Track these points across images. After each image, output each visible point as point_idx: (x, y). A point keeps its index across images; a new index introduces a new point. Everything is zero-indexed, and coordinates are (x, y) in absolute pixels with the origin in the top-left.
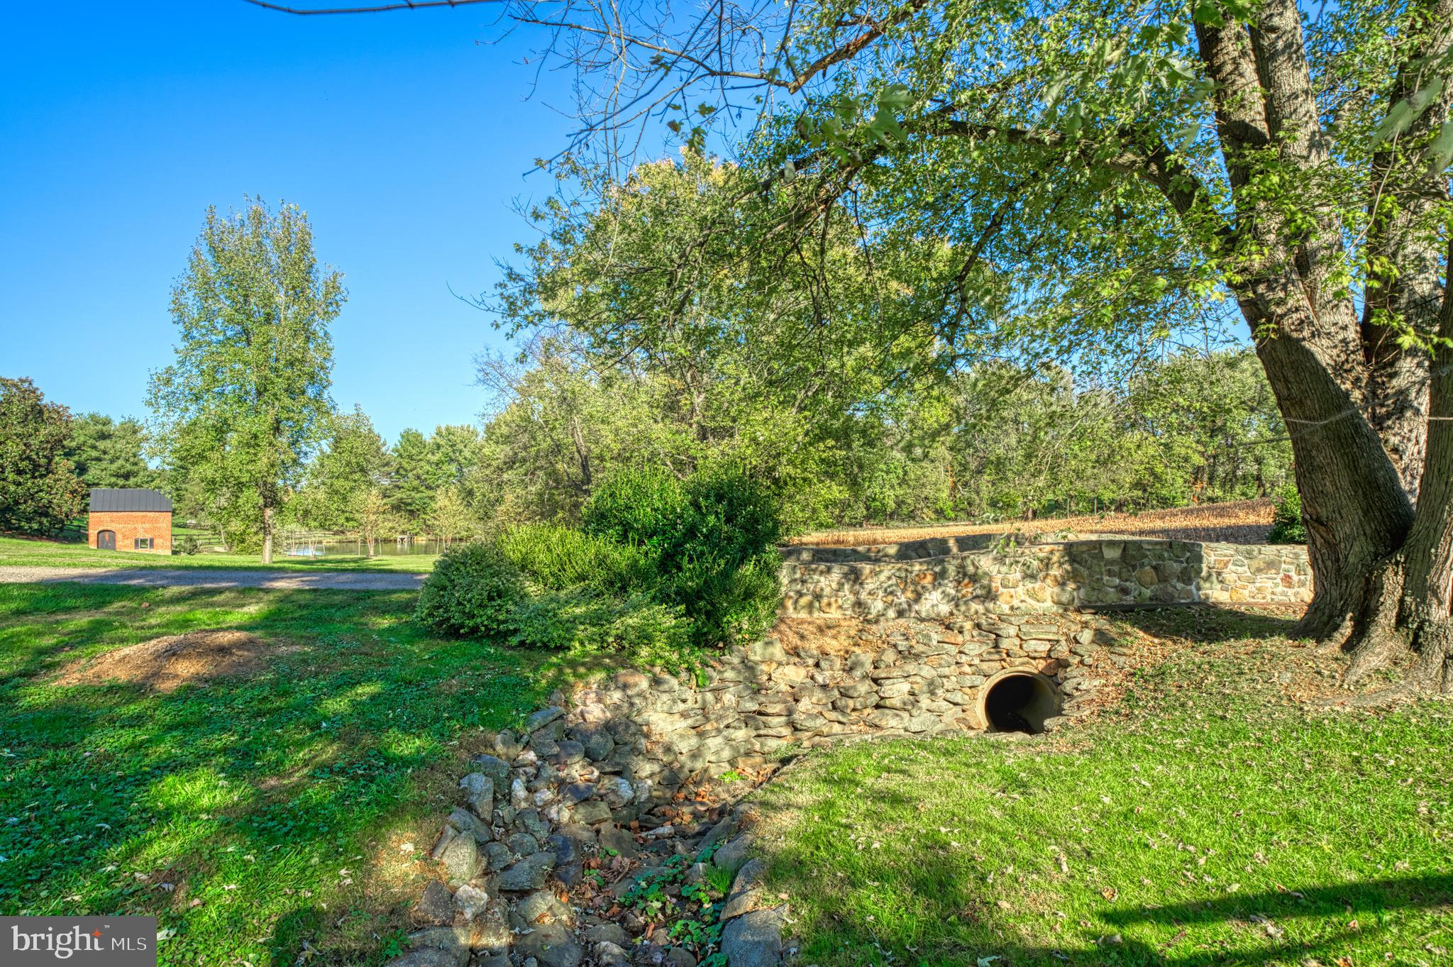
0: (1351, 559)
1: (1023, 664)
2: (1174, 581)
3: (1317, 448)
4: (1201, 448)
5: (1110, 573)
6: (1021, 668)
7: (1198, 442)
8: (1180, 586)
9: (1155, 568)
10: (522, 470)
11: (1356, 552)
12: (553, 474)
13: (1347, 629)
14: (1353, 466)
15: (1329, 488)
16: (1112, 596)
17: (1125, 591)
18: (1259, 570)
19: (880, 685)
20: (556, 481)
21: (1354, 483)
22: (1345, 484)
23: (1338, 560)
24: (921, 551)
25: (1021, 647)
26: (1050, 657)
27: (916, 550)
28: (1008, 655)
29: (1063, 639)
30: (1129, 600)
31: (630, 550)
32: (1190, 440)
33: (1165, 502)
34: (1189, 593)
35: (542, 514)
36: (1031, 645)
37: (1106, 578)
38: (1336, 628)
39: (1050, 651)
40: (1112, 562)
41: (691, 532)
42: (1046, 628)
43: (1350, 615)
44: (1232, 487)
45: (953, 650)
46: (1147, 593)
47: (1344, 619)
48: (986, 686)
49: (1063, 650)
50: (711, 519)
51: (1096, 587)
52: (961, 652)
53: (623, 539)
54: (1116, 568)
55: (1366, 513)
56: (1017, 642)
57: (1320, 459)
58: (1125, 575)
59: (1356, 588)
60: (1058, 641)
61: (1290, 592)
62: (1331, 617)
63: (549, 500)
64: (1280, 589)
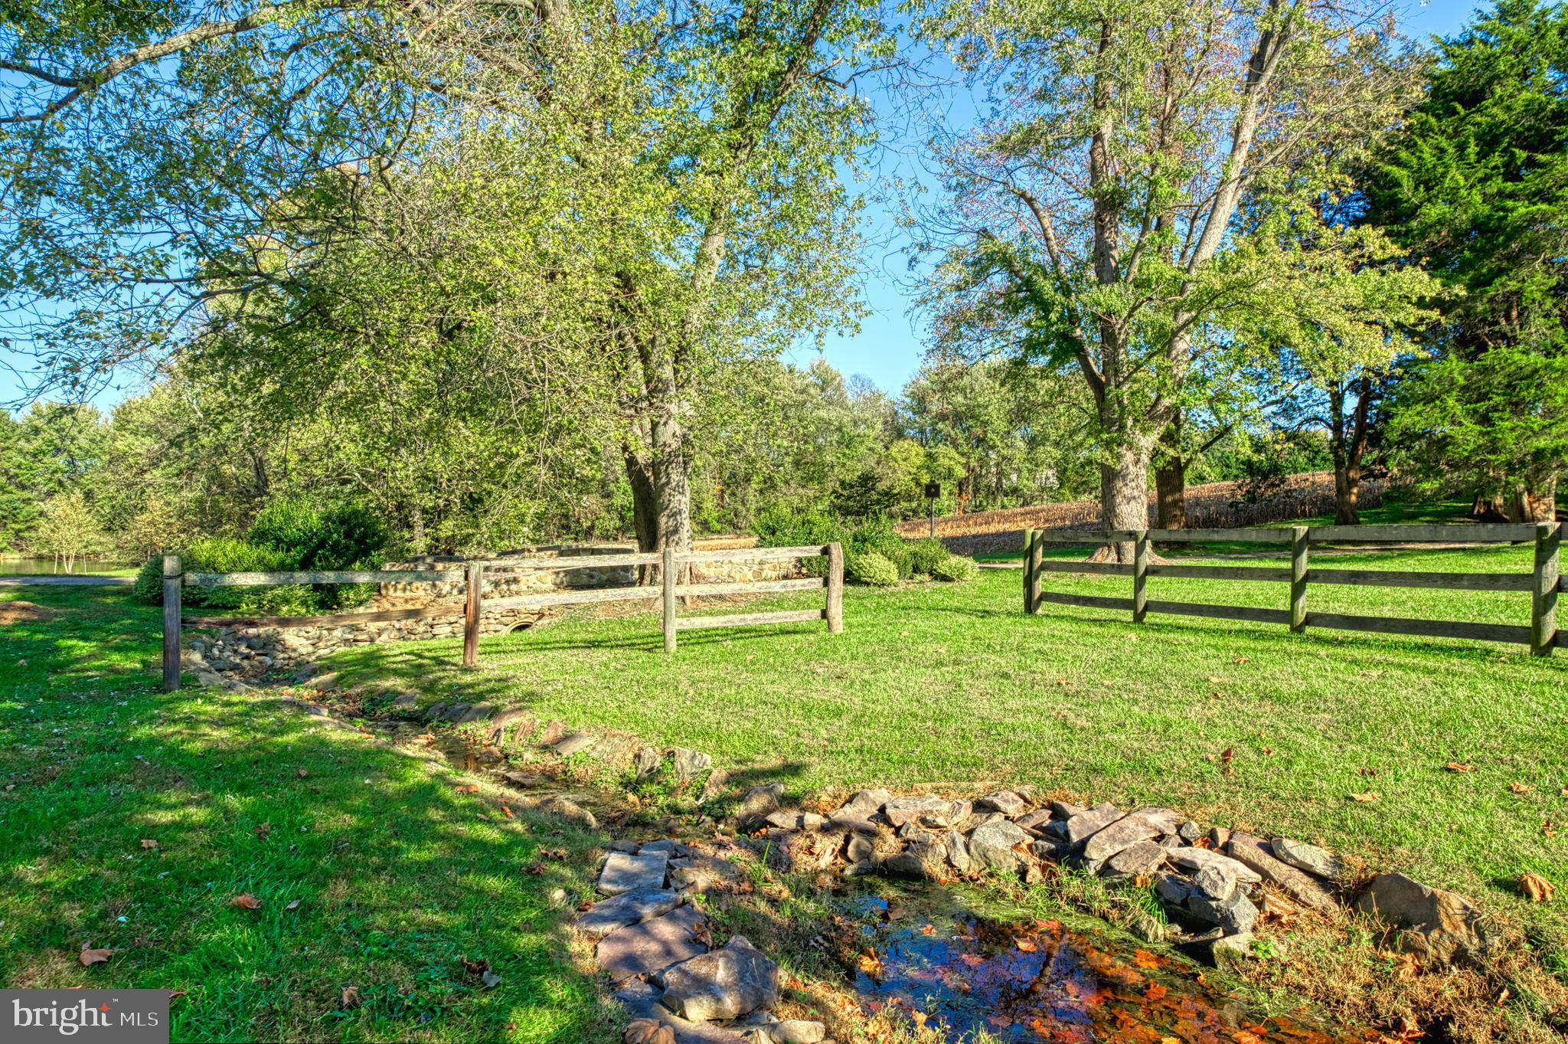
4: (964, 461)
7: (960, 453)
10: (172, 470)
12: (216, 477)
20: (222, 486)
31: (280, 555)
32: (951, 451)
35: (201, 525)
41: (322, 544)
44: (994, 500)
50: (335, 536)
53: (276, 549)
63: (212, 507)
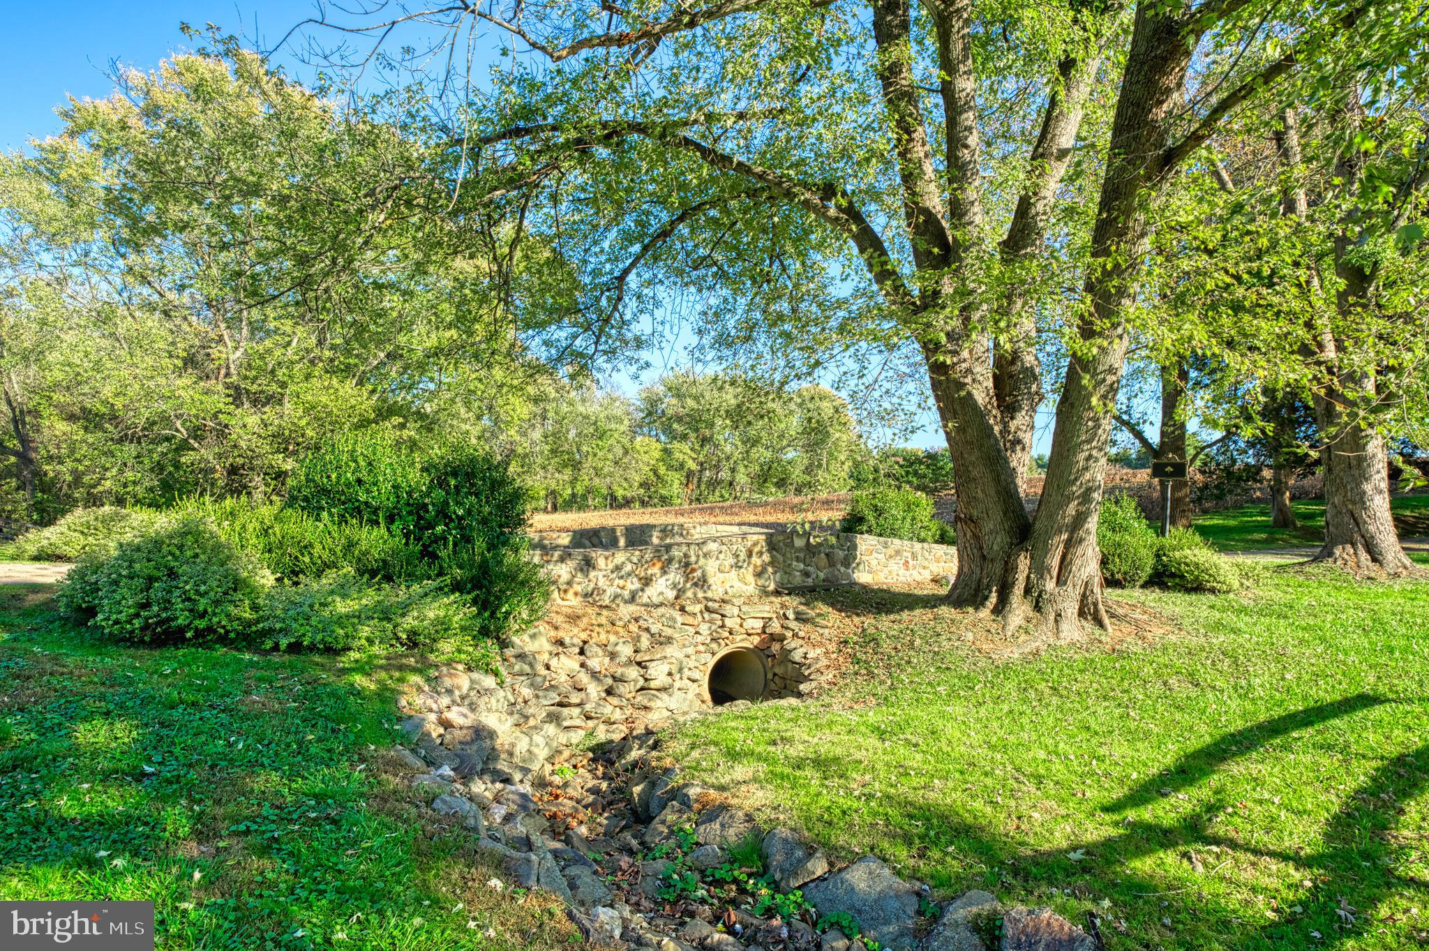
0: (995, 547)
1: (742, 640)
2: (839, 566)
3: (973, 465)
4: (694, 455)
5: (798, 559)
6: (740, 645)
7: (692, 449)
8: (842, 569)
9: (827, 555)
11: (997, 542)
13: (993, 598)
14: (997, 480)
15: (980, 495)
16: (798, 579)
17: (807, 574)
18: (891, 557)
19: (645, 667)
21: (998, 492)
22: (993, 493)
23: (981, 548)
24: (595, 540)
25: (741, 626)
26: (764, 632)
27: (590, 539)
28: (731, 633)
29: (774, 616)
30: (810, 581)
32: (685, 447)
33: (665, 501)
34: (849, 577)
36: (750, 623)
37: (795, 563)
38: (986, 598)
39: (764, 627)
40: (799, 550)
41: (442, 514)
42: (761, 607)
43: (994, 588)
44: (714, 490)
45: (692, 630)
46: (822, 575)
47: (991, 592)
48: (712, 662)
49: (776, 627)
50: (470, 500)
51: (787, 570)
52: (697, 633)
54: (802, 555)
55: (1005, 514)
56: (739, 620)
57: (975, 473)
58: (808, 561)
59: (998, 568)
60: (770, 619)
61: (908, 573)
62: (977, 590)
64: (902, 572)
